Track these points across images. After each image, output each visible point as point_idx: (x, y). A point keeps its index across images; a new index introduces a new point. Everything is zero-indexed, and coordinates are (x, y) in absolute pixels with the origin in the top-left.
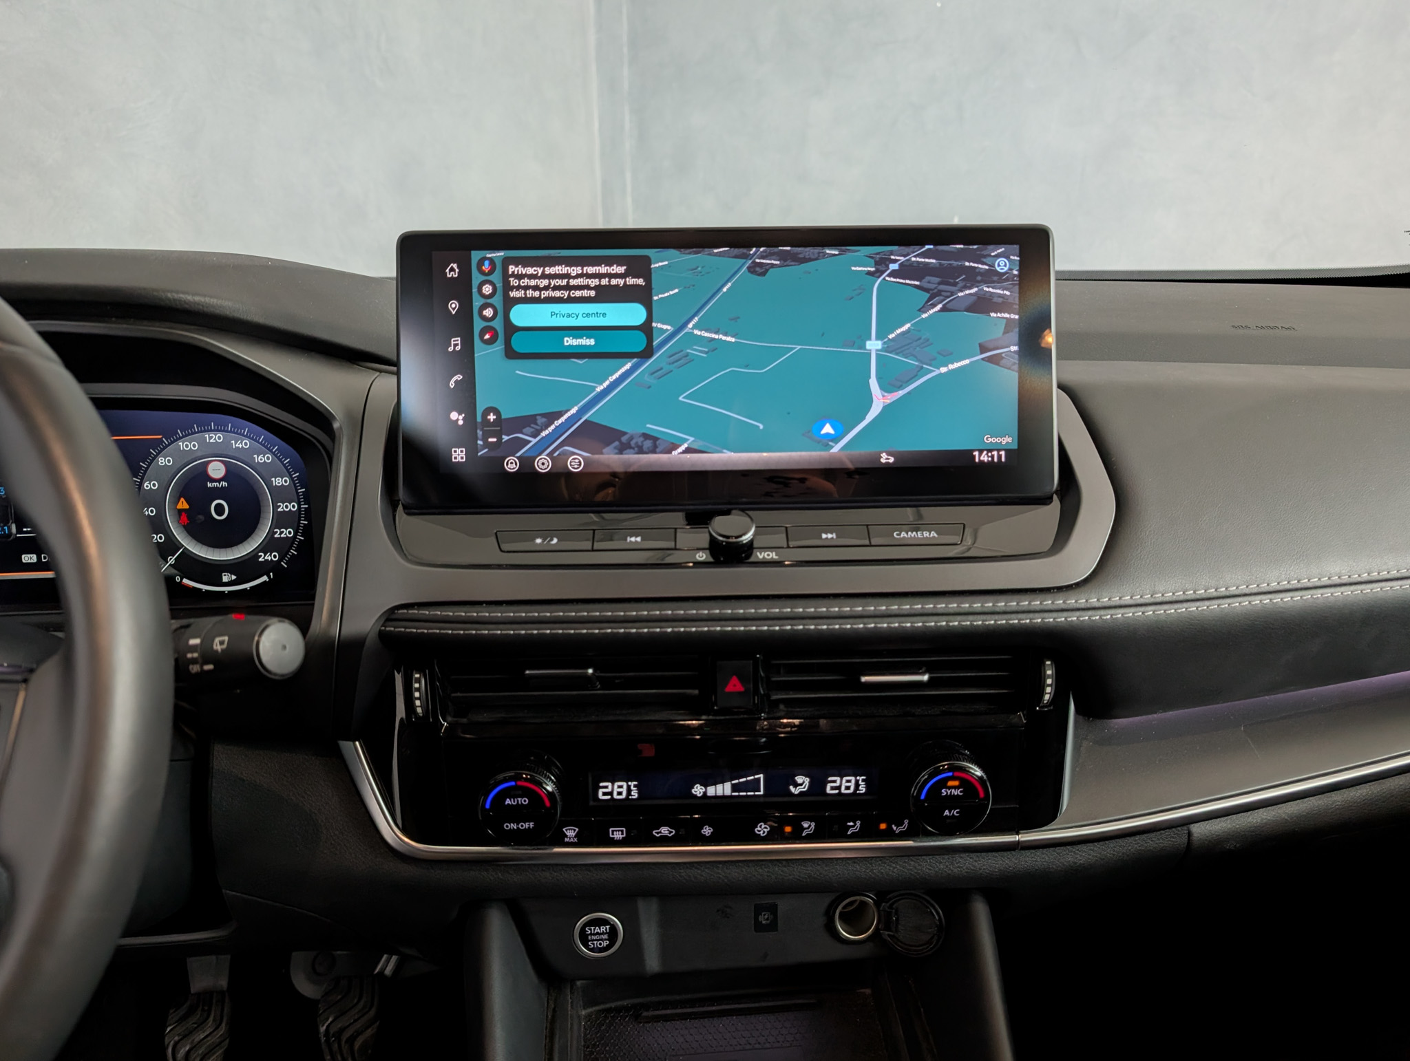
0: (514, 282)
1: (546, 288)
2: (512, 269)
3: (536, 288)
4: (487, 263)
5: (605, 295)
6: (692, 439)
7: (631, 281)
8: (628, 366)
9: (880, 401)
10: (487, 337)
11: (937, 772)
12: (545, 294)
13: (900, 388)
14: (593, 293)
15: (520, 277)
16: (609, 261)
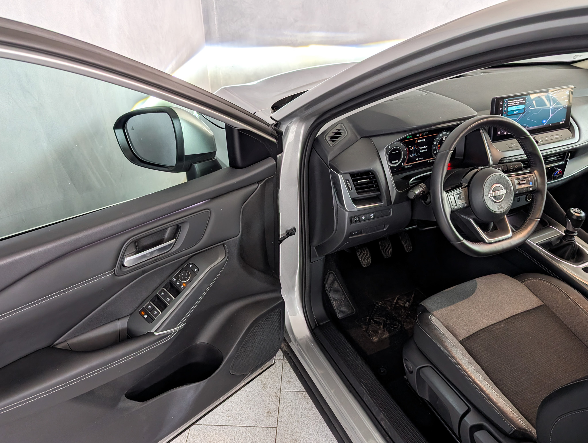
0: (509, 104)
1: (513, 104)
2: (509, 101)
3: (512, 104)
4: (506, 101)
5: (520, 104)
6: (528, 125)
7: (523, 101)
8: (521, 115)
9: (551, 116)
10: (505, 113)
11: (556, 172)
12: (513, 105)
13: (553, 113)
14: (518, 104)
15: (509, 103)
16: (521, 98)
